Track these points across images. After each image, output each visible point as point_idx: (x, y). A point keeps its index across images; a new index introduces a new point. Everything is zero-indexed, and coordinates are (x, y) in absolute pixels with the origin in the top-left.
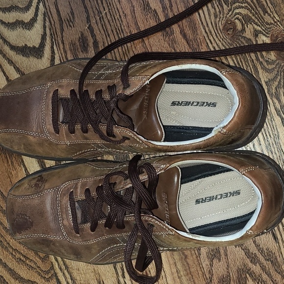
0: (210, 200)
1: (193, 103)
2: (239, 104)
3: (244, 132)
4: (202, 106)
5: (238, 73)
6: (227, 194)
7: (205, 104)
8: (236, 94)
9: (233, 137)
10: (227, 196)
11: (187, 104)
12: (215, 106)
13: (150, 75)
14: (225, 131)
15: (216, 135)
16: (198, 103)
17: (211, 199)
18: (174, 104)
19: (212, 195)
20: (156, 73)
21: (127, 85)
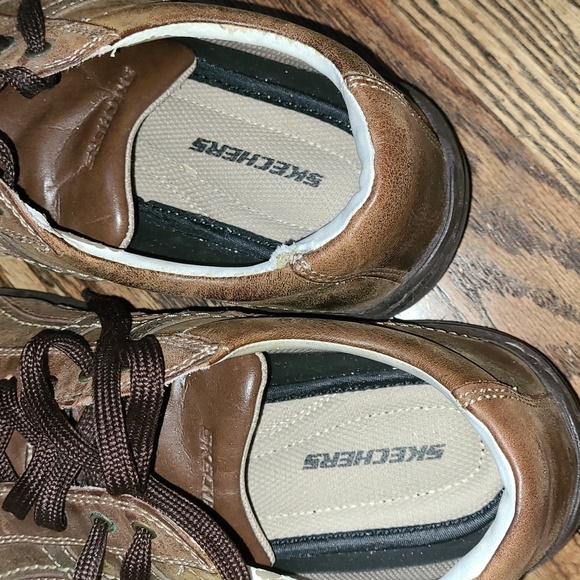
0: (349, 463)
1: (255, 158)
2: (373, 193)
3: (370, 285)
4: (280, 174)
5: (398, 96)
6: (403, 451)
7: (289, 171)
8: (372, 157)
9: (334, 292)
10: (401, 458)
11: (238, 156)
12: (316, 184)
13: (122, 30)
14: (307, 266)
15: (279, 273)
16: (270, 161)
17: (353, 459)
18: (199, 145)
19: (357, 449)
20: (141, 29)
21: (38, 43)
